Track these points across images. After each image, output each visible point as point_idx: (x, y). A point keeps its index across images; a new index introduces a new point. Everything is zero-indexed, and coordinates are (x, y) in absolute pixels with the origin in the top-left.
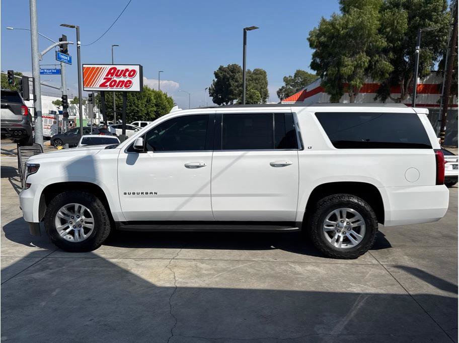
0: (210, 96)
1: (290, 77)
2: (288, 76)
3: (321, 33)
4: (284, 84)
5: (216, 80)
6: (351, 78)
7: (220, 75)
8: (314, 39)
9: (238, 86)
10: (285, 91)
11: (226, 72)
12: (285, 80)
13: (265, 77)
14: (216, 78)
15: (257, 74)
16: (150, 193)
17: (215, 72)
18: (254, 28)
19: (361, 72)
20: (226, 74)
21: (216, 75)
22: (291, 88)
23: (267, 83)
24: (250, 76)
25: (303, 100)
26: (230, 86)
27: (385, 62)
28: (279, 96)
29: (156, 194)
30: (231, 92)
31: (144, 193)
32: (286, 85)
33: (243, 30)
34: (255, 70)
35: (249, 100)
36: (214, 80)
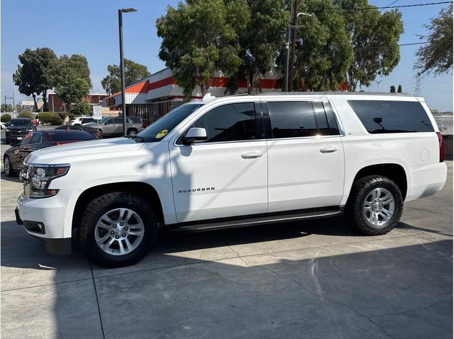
0: (16, 84)
1: (114, 66)
2: (112, 65)
3: (169, 21)
4: (109, 74)
5: (22, 65)
6: (202, 69)
7: (27, 59)
8: (163, 27)
9: (52, 73)
10: (111, 81)
11: (34, 56)
12: (110, 69)
13: (86, 63)
14: (22, 63)
15: (76, 60)
16: (207, 189)
17: (19, 56)
18: (132, 10)
19: (211, 63)
20: (35, 58)
21: (22, 59)
22: (117, 78)
23: (89, 72)
24: (68, 62)
25: (147, 92)
26: (42, 73)
27: (235, 56)
28: (104, 87)
29: (214, 189)
30: (44, 80)
31: (201, 190)
32: (111, 74)
33: (118, 11)
34: (73, 56)
35: (75, 90)
36: (18, 66)
